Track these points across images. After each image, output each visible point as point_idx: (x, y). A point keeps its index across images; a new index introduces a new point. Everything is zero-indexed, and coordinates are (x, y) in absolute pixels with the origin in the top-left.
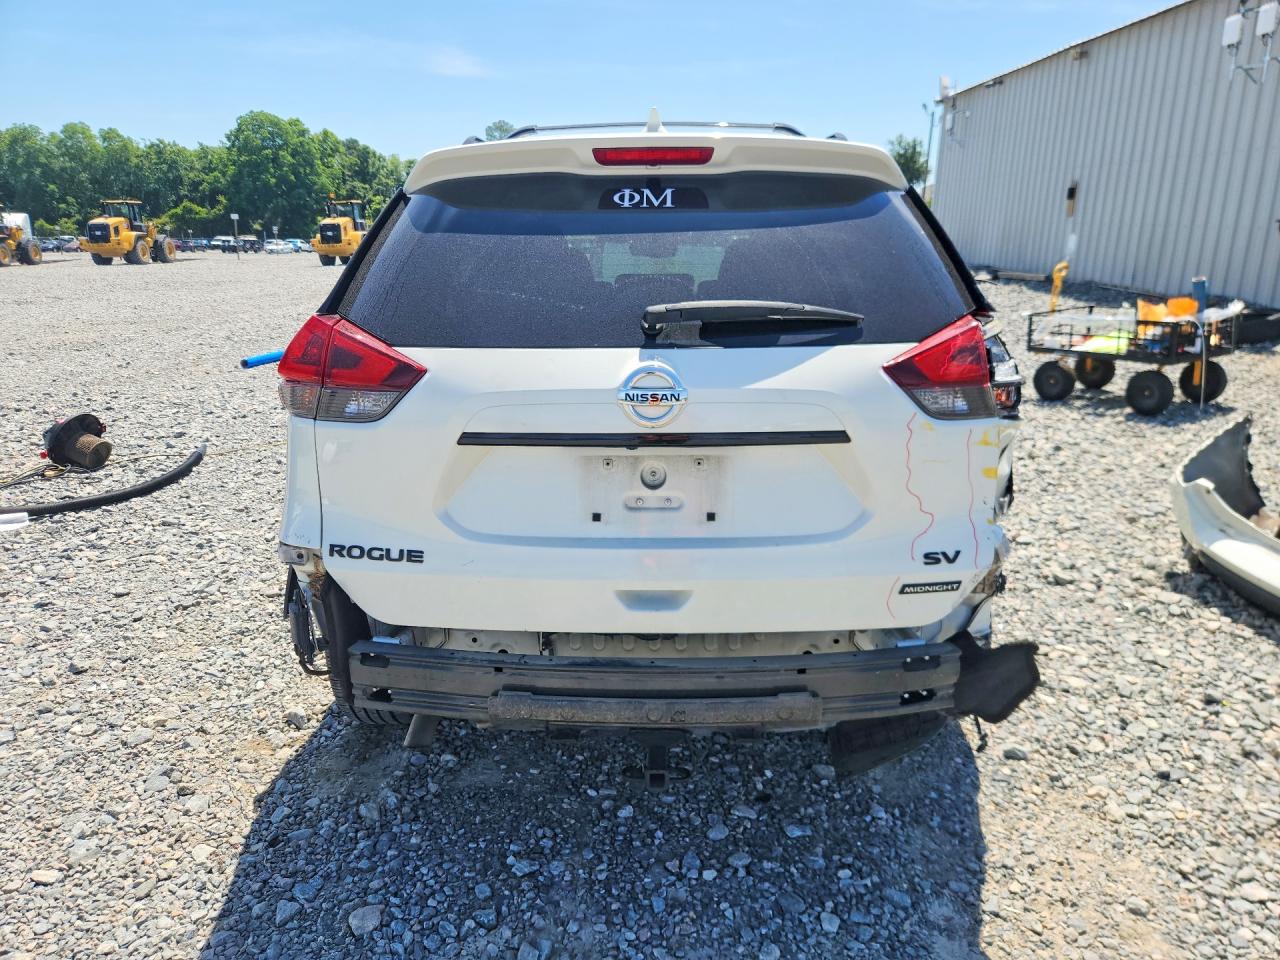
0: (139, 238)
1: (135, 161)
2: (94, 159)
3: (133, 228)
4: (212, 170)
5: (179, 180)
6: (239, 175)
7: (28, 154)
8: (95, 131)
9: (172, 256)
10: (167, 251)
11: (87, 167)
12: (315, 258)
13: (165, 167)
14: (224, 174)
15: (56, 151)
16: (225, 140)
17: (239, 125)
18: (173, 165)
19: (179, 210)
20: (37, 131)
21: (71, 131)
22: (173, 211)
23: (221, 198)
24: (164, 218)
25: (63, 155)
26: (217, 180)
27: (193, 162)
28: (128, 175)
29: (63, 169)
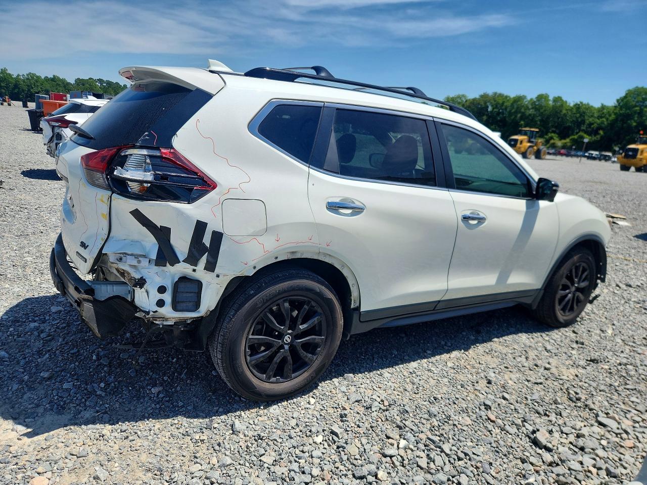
0: (530, 147)
1: (564, 111)
2: (545, 111)
3: (529, 141)
4: (602, 117)
5: (583, 122)
6: (616, 120)
7: (518, 108)
8: (551, 98)
9: (543, 157)
10: (542, 154)
11: (541, 114)
12: (618, 166)
13: (578, 115)
14: (607, 119)
15: (530, 107)
16: (616, 102)
17: (627, 94)
18: (583, 114)
19: (576, 137)
20: (524, 97)
21: (540, 97)
22: (573, 137)
23: (601, 132)
24: (568, 140)
25: (532, 108)
26: (603, 122)
27: (594, 113)
28: (559, 118)
29: (530, 115)
